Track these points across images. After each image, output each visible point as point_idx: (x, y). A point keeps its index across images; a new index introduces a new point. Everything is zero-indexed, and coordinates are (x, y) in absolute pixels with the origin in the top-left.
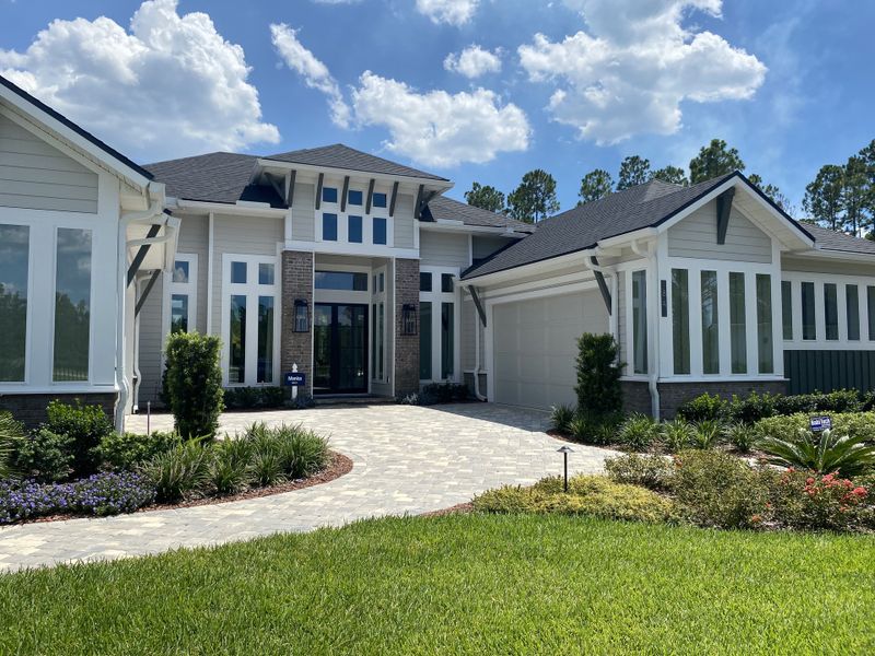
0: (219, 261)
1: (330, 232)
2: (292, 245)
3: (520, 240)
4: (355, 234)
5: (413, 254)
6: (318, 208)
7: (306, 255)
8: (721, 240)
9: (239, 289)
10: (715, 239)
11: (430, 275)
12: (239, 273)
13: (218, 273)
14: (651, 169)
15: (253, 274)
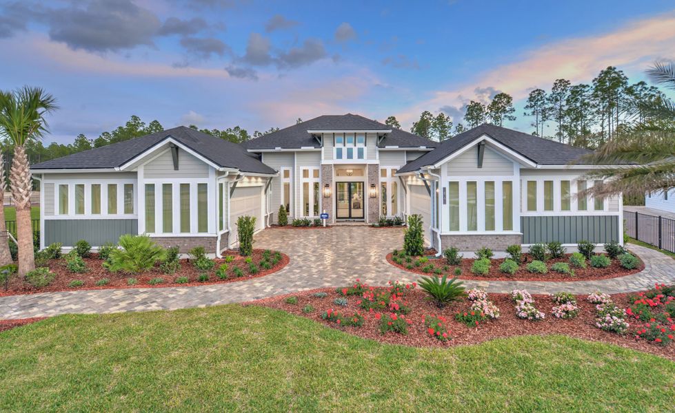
0: (298, 169)
1: (339, 155)
2: (324, 162)
3: (429, 151)
4: (350, 156)
5: (376, 162)
6: (334, 146)
7: (329, 165)
8: (480, 165)
9: (306, 180)
10: (476, 165)
11: (386, 170)
12: (306, 173)
13: (299, 174)
14: (572, 85)
15: (311, 173)
